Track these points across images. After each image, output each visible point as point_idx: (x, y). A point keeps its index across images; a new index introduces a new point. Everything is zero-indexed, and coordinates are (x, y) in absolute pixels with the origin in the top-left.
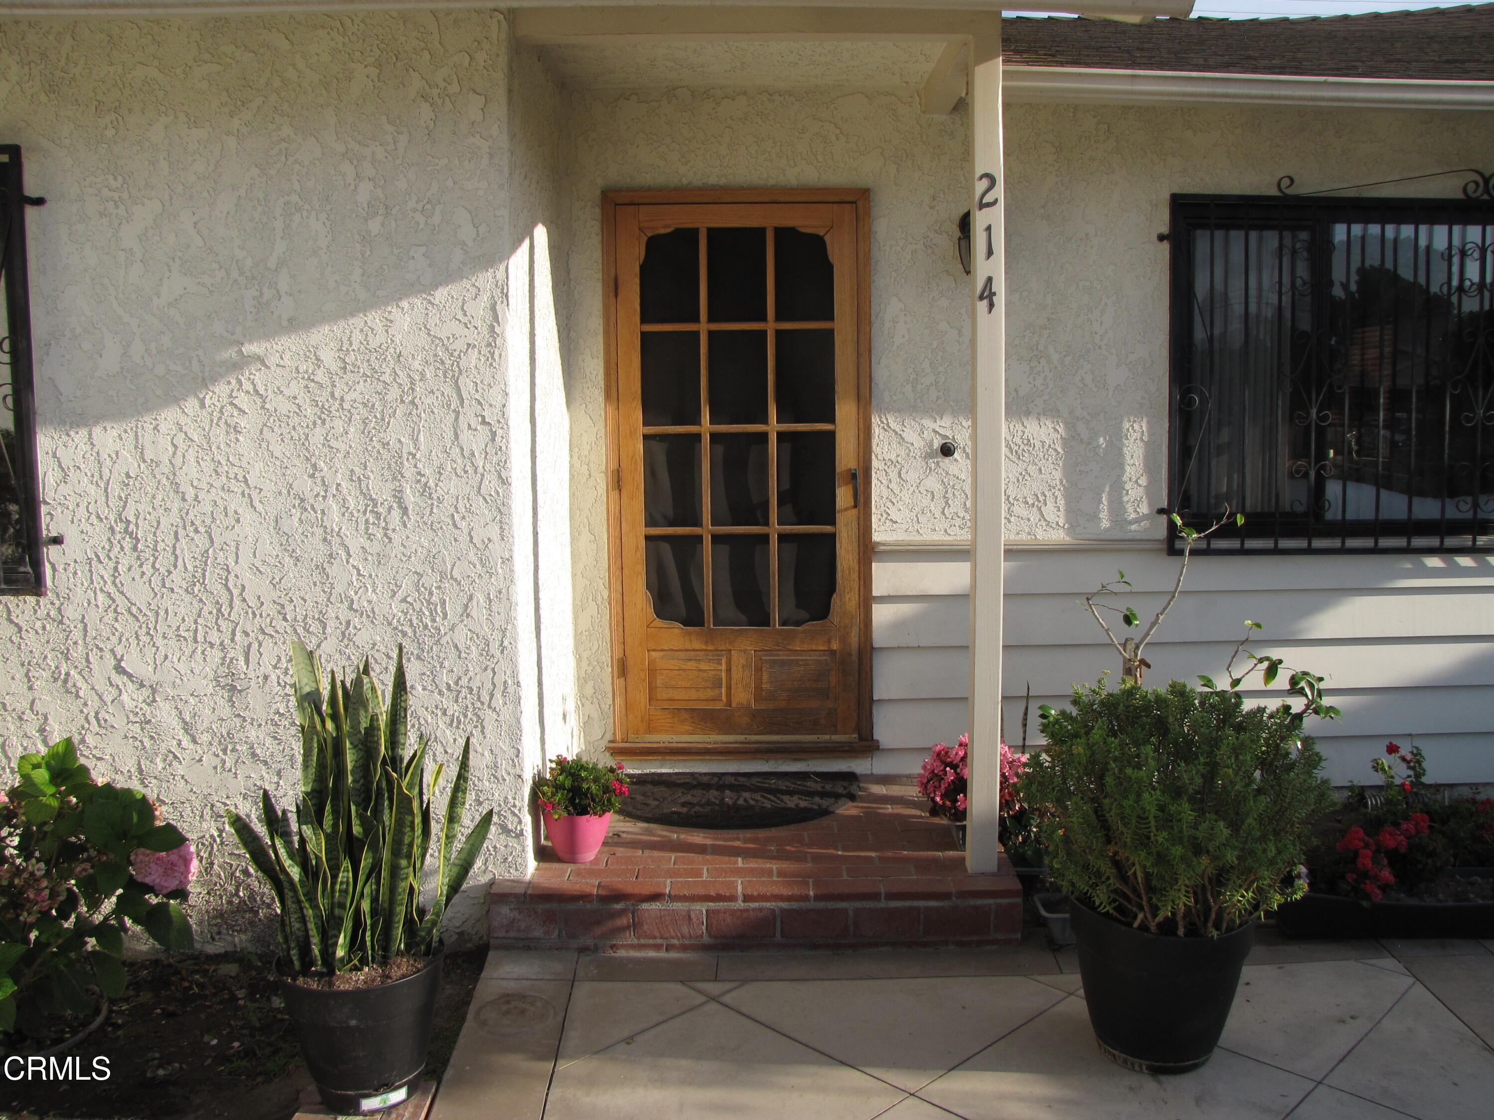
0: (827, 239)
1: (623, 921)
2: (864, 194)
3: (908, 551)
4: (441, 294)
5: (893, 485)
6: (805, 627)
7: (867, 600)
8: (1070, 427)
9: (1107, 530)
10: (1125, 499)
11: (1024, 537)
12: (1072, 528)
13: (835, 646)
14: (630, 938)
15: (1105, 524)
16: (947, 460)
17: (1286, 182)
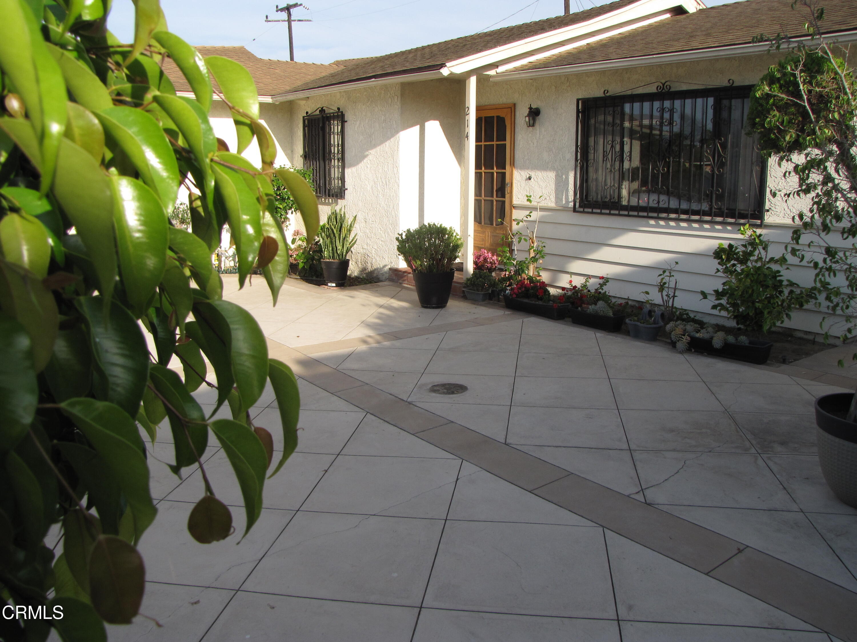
0: (505, 118)
1: (405, 278)
2: (515, 105)
3: (521, 207)
4: (392, 140)
5: (519, 188)
6: (499, 226)
7: (511, 221)
8: (557, 172)
9: (564, 204)
10: (569, 195)
11: (546, 205)
12: (556, 203)
13: (504, 233)
14: (406, 282)
15: (564, 202)
16: (530, 181)
17: (606, 92)
